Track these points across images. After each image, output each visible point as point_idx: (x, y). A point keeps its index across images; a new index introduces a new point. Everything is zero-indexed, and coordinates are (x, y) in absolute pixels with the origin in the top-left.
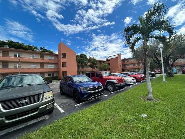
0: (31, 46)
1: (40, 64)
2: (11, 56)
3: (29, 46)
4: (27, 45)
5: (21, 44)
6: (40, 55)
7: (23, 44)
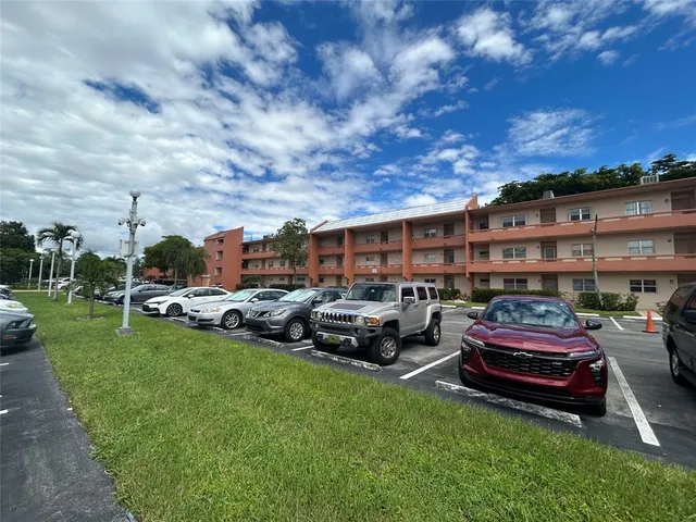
0: (610, 171)
1: (675, 234)
2: (563, 221)
3: (602, 172)
4: (595, 173)
5: (574, 176)
6: (672, 194)
7: (581, 172)
